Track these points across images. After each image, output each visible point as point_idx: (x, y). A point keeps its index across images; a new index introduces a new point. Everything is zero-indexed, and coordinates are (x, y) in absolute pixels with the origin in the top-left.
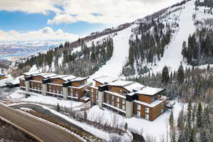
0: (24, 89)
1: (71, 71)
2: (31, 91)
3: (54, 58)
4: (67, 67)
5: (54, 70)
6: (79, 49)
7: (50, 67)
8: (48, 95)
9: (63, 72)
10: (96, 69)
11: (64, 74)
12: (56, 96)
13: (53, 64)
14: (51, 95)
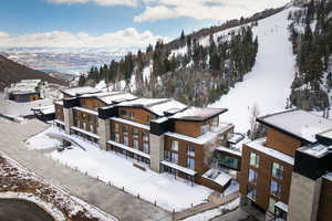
0: (63, 127)
1: (169, 92)
2: (76, 133)
3: (136, 68)
4: (160, 83)
5: (133, 89)
6: (183, 51)
7: (128, 82)
8: (112, 148)
9: (151, 94)
10: (223, 90)
11: (154, 97)
12: (131, 155)
13: (133, 77)
14: (120, 150)
